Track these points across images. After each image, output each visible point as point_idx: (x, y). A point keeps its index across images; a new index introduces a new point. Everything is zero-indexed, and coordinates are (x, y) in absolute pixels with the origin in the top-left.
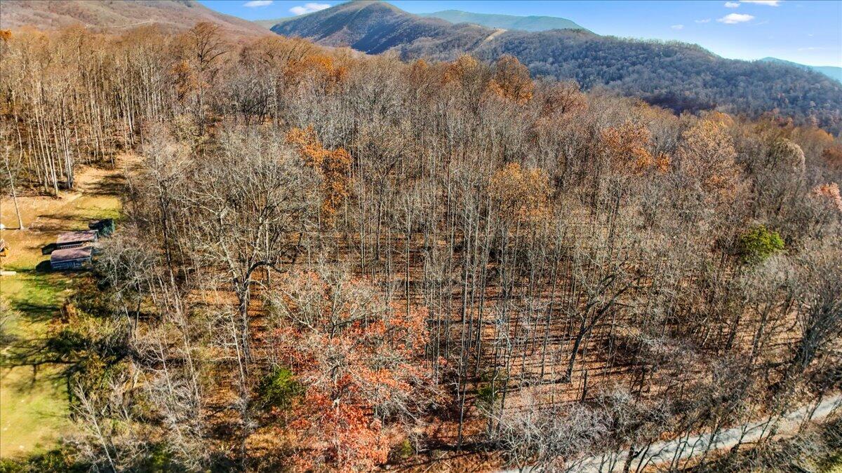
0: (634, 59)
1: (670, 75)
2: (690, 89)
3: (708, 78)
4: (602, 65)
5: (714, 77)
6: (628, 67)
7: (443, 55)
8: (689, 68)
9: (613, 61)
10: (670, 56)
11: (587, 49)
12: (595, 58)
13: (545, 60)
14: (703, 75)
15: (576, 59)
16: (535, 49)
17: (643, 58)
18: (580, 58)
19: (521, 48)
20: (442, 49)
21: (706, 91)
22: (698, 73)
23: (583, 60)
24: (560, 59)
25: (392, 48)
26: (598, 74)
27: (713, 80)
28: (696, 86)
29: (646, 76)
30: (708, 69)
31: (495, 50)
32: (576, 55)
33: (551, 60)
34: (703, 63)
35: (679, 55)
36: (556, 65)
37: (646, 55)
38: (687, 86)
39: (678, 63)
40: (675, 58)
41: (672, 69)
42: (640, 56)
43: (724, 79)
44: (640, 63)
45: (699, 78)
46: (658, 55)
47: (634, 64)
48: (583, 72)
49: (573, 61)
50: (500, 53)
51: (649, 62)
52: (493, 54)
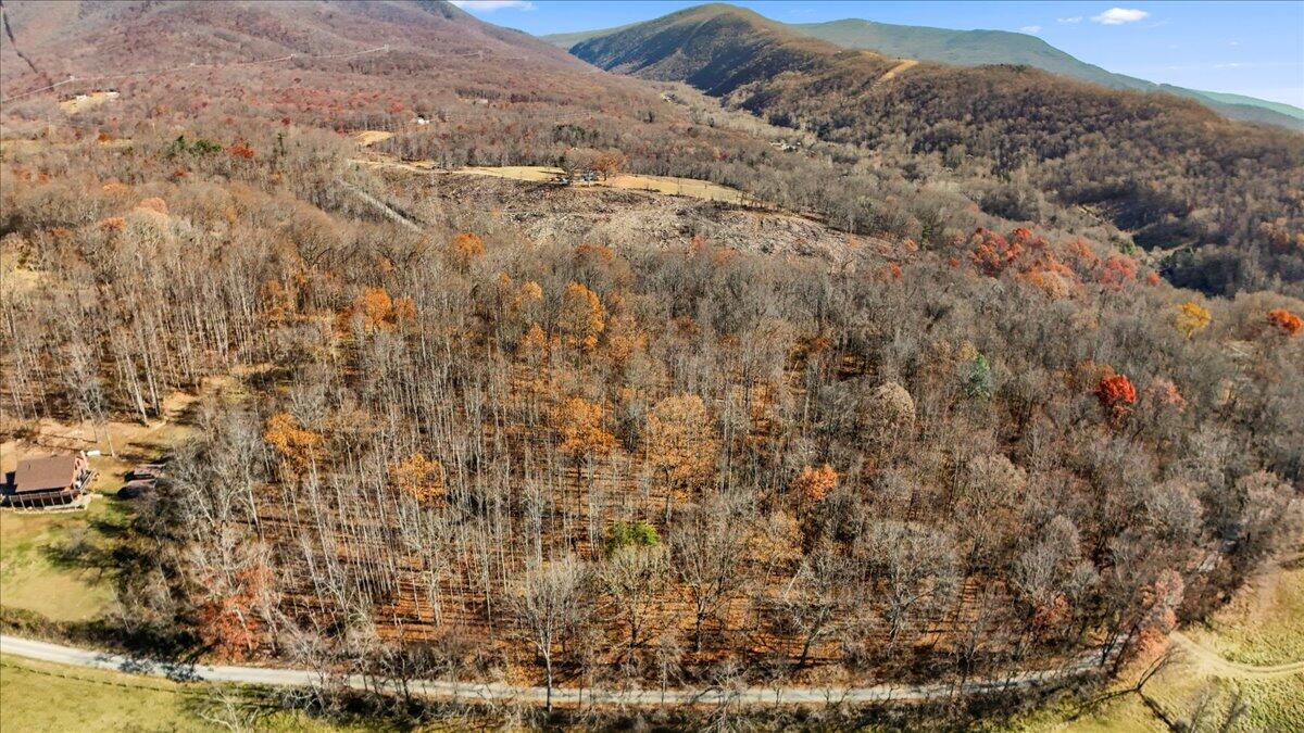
0: (1092, 121)
1: (1137, 152)
2: (1164, 177)
3: (1195, 159)
4: (1043, 129)
5: (1205, 157)
6: (1079, 135)
7: (813, 102)
8: (1170, 142)
9: (1060, 124)
10: (1146, 118)
11: (1025, 102)
12: (1035, 118)
13: (959, 118)
14: (1188, 155)
15: (1005, 118)
16: (949, 98)
17: (1106, 120)
18: (1011, 117)
19: (929, 96)
20: (813, 92)
21: (1184, 181)
22: (1182, 150)
23: (1015, 120)
24: (981, 117)
25: (743, 87)
26: (1034, 145)
27: (1203, 161)
28: (1174, 173)
29: (1101, 153)
30: (1198, 144)
31: (890, 98)
32: (1006, 112)
33: (968, 117)
34: (1193, 133)
35: (1162, 118)
36: (973, 127)
37: (1111, 116)
38: (1158, 173)
39: (1155, 132)
40: (1152, 123)
41: (1143, 142)
42: (1103, 117)
43: (1218, 161)
44: (1100, 129)
45: (1181, 158)
46: (1130, 117)
47: (1090, 129)
48: (1011, 140)
49: (1000, 121)
50: (896, 103)
51: (1113, 128)
52: (886, 105)
